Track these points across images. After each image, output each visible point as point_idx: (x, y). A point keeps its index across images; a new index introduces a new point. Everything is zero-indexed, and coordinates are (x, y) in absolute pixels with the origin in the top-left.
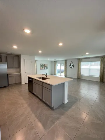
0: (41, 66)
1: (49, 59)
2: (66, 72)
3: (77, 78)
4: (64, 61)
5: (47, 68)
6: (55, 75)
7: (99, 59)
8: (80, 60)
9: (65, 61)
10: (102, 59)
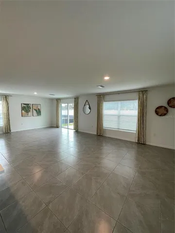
0: (23, 108)
1: (35, 93)
2: (77, 122)
3: (96, 134)
4: (74, 100)
5: (39, 112)
6: (57, 127)
7: (136, 95)
8: (101, 98)
9: (75, 98)
10: (141, 95)
